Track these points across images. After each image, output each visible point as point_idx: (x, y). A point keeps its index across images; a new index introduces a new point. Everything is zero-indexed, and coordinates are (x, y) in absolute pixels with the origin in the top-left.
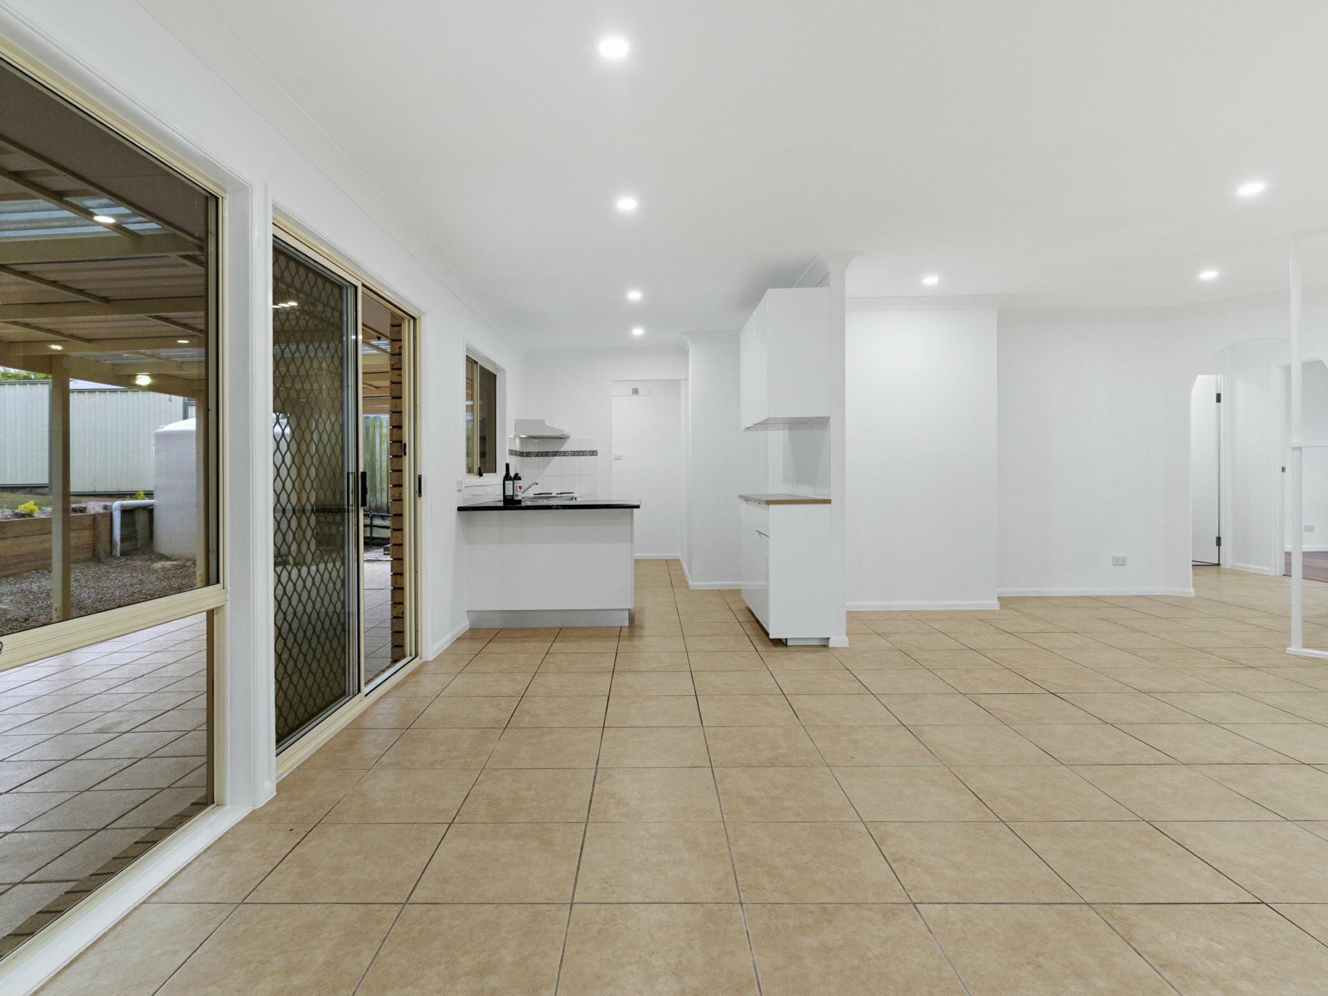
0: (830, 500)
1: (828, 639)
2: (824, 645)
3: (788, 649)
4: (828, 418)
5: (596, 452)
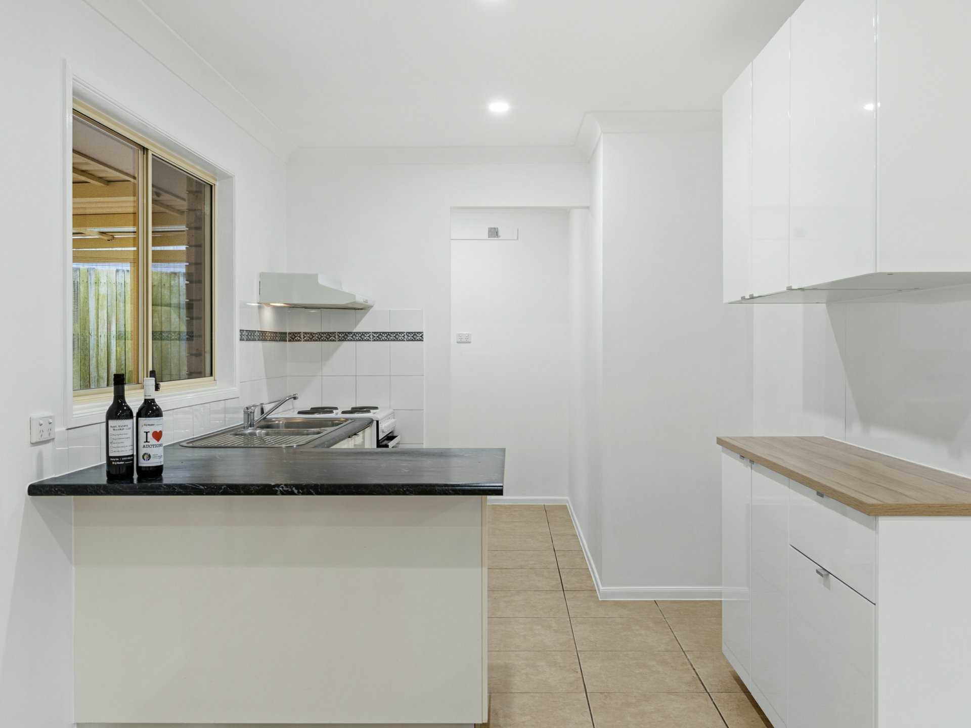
5: (421, 335)
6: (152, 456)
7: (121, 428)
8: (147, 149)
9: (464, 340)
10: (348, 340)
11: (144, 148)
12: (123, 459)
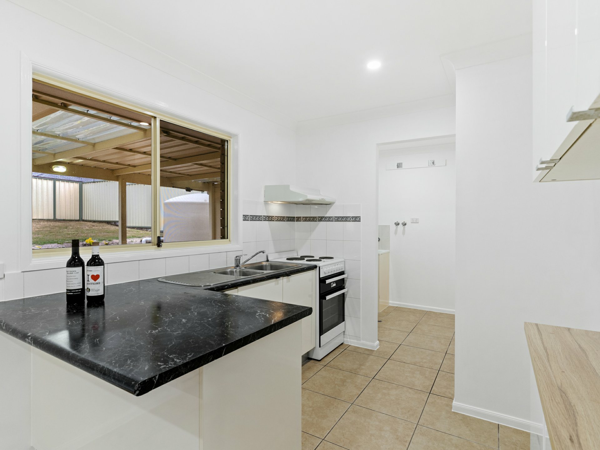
5: (359, 218)
6: (91, 290)
7: (71, 272)
8: (156, 117)
9: (414, 221)
10: (323, 221)
11: (155, 117)
12: (72, 291)
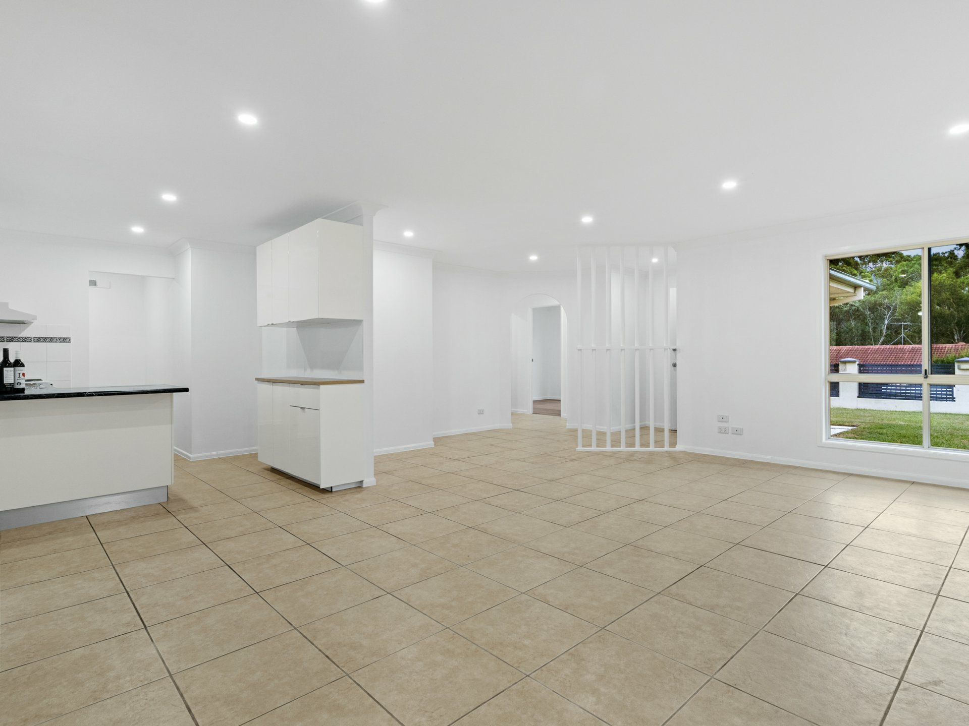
0: (364, 380)
1: (362, 482)
2: (359, 486)
3: (333, 495)
4: (362, 320)
5: (69, 339)
6: (20, 383)
